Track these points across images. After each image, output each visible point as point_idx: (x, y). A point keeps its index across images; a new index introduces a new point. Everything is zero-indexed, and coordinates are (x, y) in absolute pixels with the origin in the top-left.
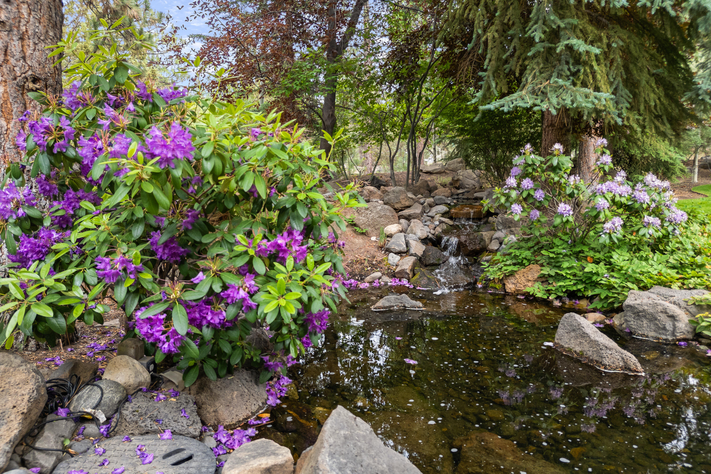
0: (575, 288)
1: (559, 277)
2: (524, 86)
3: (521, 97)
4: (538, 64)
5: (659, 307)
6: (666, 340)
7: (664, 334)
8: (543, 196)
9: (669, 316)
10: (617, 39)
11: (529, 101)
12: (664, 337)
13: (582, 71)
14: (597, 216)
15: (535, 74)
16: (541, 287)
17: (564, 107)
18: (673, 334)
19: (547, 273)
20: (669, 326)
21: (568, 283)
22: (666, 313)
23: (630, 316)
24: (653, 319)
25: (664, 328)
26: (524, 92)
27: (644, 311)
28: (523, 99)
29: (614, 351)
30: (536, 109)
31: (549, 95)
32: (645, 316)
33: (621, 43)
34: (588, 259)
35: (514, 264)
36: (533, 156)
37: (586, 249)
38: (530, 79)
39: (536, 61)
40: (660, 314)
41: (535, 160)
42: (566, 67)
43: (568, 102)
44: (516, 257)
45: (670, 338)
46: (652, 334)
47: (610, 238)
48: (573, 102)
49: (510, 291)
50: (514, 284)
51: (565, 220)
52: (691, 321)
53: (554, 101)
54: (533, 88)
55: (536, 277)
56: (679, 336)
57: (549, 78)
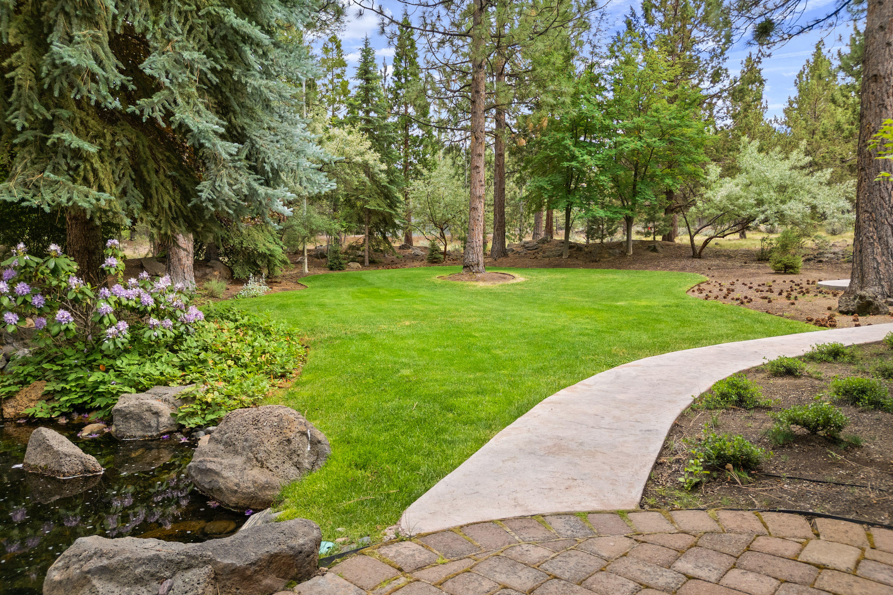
0: (80, 401)
1: (64, 392)
2: (14, 175)
3: (8, 189)
4: (30, 153)
5: (145, 406)
6: (151, 436)
7: (149, 431)
8: (43, 302)
9: (154, 414)
10: (123, 138)
11: (17, 195)
12: (150, 434)
13: (82, 166)
14: (101, 321)
15: (26, 163)
16: (45, 406)
17: (59, 204)
18: (157, 429)
19: (52, 389)
20: (154, 424)
21: (73, 396)
22: (151, 411)
23: (119, 420)
24: (139, 418)
25: (150, 426)
26: (11, 184)
27: (131, 412)
28: (10, 192)
29: (73, 457)
30: (24, 204)
31: (42, 189)
32: (132, 418)
33: (126, 143)
34: (101, 367)
35: (15, 384)
36: (27, 257)
37: (99, 357)
38: (19, 170)
39: (27, 149)
40: (146, 413)
41: (30, 262)
42: (63, 162)
43: (64, 200)
44: (17, 375)
45: (155, 434)
46: (140, 433)
47: (115, 343)
48: (69, 200)
49: (8, 416)
50: (14, 407)
51: (63, 328)
52: (173, 415)
53: (48, 198)
54: (24, 180)
55: (40, 395)
56: (162, 430)
57: (43, 172)
